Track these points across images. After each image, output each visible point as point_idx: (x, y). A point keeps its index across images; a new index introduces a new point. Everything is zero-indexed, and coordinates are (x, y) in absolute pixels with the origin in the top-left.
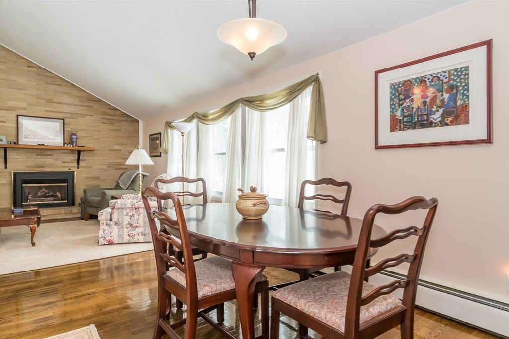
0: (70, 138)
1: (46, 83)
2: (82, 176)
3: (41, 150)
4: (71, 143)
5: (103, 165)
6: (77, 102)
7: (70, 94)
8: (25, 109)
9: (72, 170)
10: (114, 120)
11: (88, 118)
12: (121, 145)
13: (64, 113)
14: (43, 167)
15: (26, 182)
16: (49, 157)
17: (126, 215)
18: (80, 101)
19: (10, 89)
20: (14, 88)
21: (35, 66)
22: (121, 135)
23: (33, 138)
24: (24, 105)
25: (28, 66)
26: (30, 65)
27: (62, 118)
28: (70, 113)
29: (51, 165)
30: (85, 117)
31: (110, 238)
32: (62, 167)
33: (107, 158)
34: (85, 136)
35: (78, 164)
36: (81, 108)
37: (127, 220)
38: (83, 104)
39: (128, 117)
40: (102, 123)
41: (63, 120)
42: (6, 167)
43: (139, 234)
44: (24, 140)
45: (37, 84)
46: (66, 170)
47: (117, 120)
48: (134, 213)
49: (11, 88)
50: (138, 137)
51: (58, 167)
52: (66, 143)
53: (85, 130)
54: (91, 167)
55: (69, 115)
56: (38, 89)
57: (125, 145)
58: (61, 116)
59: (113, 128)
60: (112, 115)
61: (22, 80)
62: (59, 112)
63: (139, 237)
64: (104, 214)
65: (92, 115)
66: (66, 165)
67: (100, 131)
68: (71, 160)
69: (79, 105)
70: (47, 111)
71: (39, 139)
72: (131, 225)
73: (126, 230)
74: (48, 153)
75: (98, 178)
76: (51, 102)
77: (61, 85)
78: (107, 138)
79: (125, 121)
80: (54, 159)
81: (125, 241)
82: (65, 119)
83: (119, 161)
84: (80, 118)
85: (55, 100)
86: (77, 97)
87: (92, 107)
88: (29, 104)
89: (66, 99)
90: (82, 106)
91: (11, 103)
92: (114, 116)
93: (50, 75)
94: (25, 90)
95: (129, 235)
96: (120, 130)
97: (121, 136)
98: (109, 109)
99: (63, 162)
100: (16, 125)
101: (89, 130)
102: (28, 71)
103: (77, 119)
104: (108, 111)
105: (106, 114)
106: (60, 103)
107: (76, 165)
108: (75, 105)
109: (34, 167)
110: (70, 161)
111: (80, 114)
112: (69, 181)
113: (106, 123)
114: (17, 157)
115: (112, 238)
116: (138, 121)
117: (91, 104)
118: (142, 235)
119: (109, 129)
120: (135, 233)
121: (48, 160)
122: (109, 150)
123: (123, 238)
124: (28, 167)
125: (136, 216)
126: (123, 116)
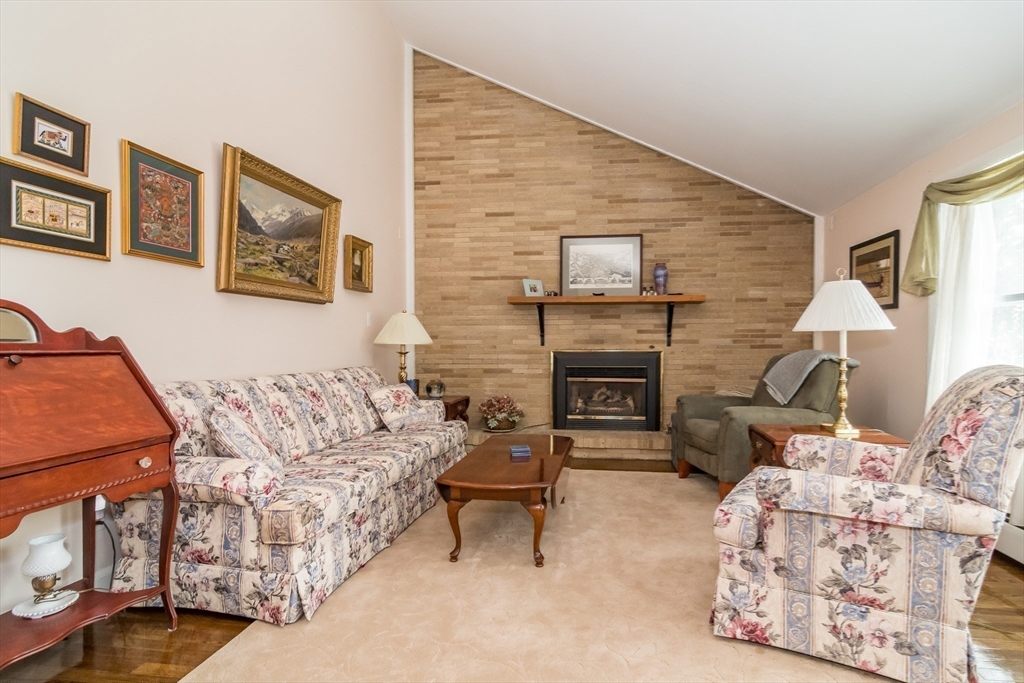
0: (654, 274)
1: (611, 162)
2: (677, 362)
3: (599, 306)
4: (655, 287)
5: (723, 337)
6: (666, 191)
7: (654, 176)
8: (573, 223)
9: (658, 348)
10: (749, 223)
11: (690, 226)
12: (766, 285)
13: (642, 221)
14: (601, 342)
15: (572, 373)
16: (614, 320)
17: (823, 544)
18: (675, 190)
19: (549, 187)
20: (556, 184)
21: (589, 128)
22: (766, 259)
23: (587, 282)
24: (570, 214)
25: (580, 133)
26: (585, 128)
27: (638, 233)
28: (654, 220)
29: (617, 339)
30: (684, 225)
31: (754, 619)
32: (638, 342)
33: (732, 321)
34: (684, 271)
35: (669, 336)
36: (676, 204)
37: (826, 563)
38: (680, 195)
39: (783, 212)
40: (722, 234)
41: (641, 236)
42: (543, 344)
43: (882, 639)
44: (572, 286)
45: (594, 168)
46: (645, 348)
47: (758, 223)
48: (862, 539)
49: (551, 184)
50: (811, 263)
51: (630, 342)
52: (645, 289)
53: (683, 255)
54: (696, 342)
55: (651, 226)
56: (595, 178)
57: (776, 285)
58: (636, 228)
59: (748, 244)
60: (745, 213)
61: (568, 164)
62: (632, 221)
63: (883, 653)
64: (735, 519)
65: (700, 220)
66: (645, 336)
67: (717, 255)
68: (655, 325)
69: (674, 200)
70: (610, 222)
71: (596, 283)
72: (846, 590)
73: (821, 606)
74: (612, 311)
75: (710, 368)
76: (617, 202)
77: (637, 161)
78: (733, 270)
79: (775, 223)
80: (624, 326)
81: (818, 649)
82: (644, 234)
83: (760, 326)
84: (673, 228)
85: (628, 195)
86: (670, 180)
87: (700, 199)
88: (580, 213)
89: (646, 190)
90: (678, 199)
91: (552, 215)
92: (750, 213)
93: (617, 142)
94: (574, 183)
95: (835, 630)
96: (764, 248)
97: (766, 264)
98: (739, 198)
99: (640, 332)
100: (558, 258)
101: (692, 255)
102: (580, 143)
103: (669, 230)
104: (736, 203)
105: (729, 211)
106: (635, 201)
107: (663, 337)
108: (664, 200)
109: (587, 342)
110: (651, 328)
111: (674, 220)
112: (651, 373)
113: (730, 234)
114: (559, 322)
115: (763, 622)
116: (811, 220)
117: (697, 194)
118: (899, 646)
119: (738, 249)
120: (861, 627)
121: (611, 327)
122: (738, 300)
123: (807, 634)
124: (576, 342)
125: (872, 558)
126: (771, 213)
